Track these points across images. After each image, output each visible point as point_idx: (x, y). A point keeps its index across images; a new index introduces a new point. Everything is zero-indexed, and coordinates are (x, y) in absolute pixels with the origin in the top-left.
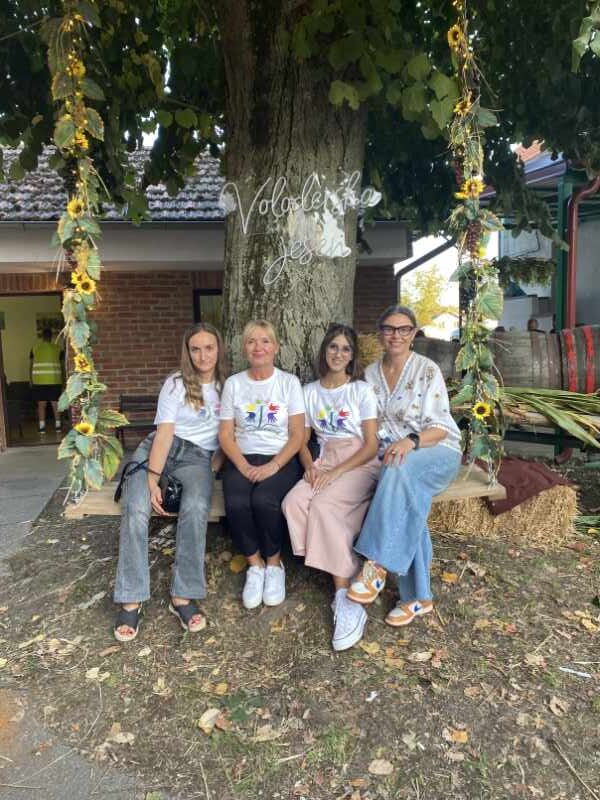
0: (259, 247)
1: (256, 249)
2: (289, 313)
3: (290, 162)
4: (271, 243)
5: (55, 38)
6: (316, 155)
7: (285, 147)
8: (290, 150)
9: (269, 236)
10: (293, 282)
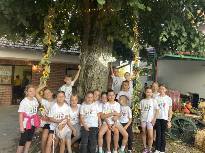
0: (88, 67)
1: (87, 68)
2: (93, 83)
3: (97, 50)
4: (91, 67)
5: (47, 19)
6: (103, 49)
7: (96, 46)
8: (97, 47)
9: (90, 65)
10: (95, 76)
